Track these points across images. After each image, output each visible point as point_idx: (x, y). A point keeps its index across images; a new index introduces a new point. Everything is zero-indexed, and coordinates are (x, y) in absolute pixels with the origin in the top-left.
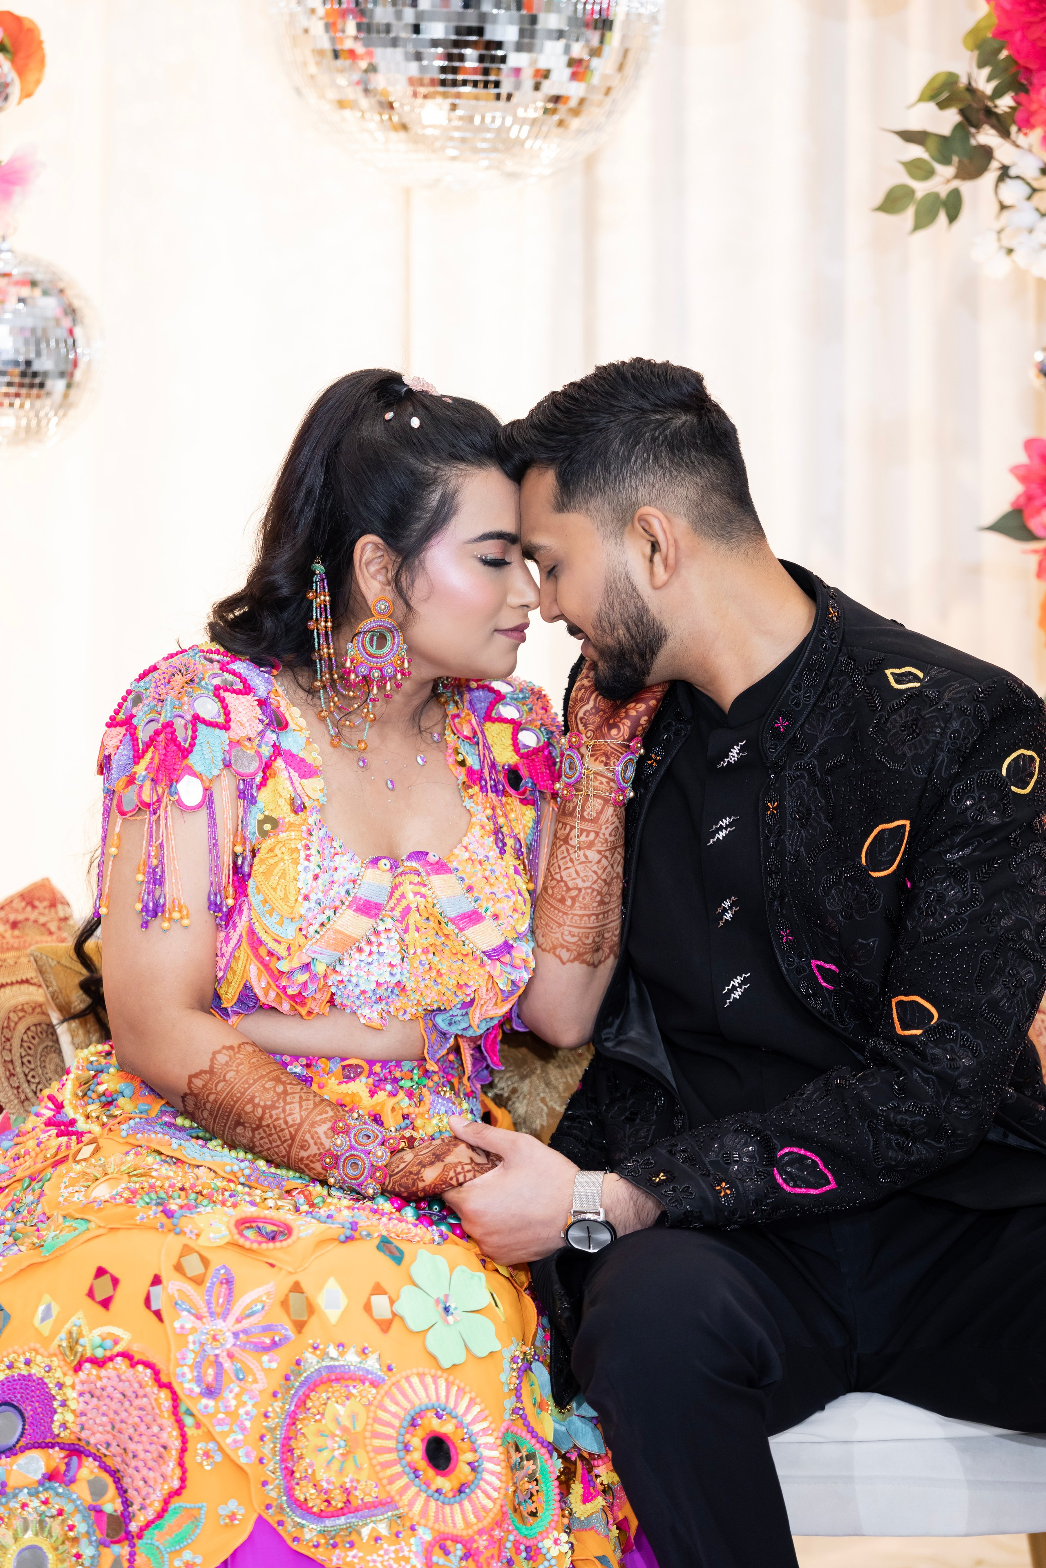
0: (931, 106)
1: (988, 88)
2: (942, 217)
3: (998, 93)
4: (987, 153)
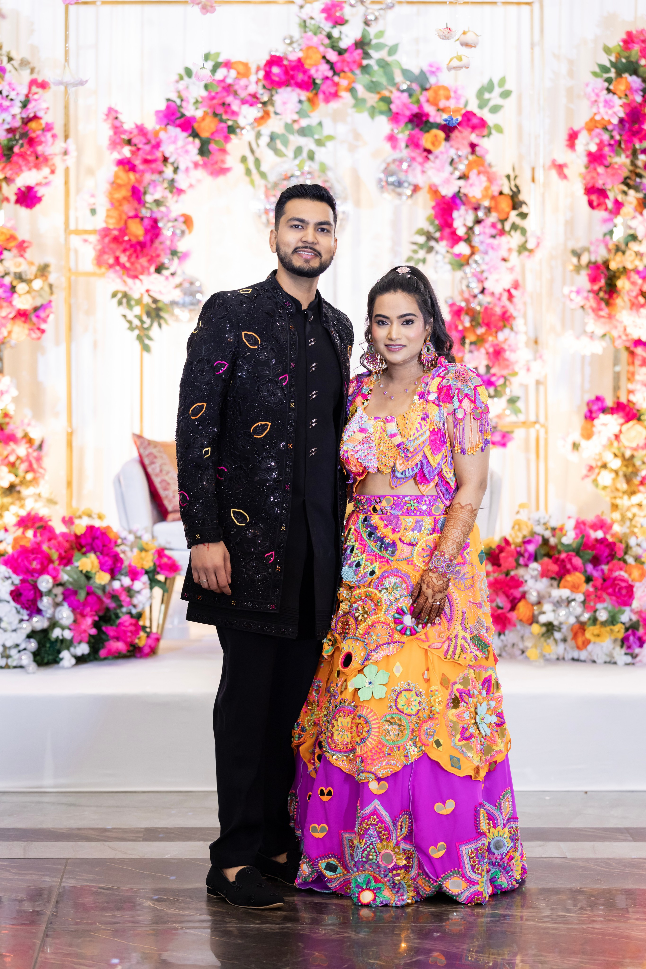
0: (418, 236)
1: (433, 231)
2: (421, 264)
3: (435, 233)
4: (433, 247)
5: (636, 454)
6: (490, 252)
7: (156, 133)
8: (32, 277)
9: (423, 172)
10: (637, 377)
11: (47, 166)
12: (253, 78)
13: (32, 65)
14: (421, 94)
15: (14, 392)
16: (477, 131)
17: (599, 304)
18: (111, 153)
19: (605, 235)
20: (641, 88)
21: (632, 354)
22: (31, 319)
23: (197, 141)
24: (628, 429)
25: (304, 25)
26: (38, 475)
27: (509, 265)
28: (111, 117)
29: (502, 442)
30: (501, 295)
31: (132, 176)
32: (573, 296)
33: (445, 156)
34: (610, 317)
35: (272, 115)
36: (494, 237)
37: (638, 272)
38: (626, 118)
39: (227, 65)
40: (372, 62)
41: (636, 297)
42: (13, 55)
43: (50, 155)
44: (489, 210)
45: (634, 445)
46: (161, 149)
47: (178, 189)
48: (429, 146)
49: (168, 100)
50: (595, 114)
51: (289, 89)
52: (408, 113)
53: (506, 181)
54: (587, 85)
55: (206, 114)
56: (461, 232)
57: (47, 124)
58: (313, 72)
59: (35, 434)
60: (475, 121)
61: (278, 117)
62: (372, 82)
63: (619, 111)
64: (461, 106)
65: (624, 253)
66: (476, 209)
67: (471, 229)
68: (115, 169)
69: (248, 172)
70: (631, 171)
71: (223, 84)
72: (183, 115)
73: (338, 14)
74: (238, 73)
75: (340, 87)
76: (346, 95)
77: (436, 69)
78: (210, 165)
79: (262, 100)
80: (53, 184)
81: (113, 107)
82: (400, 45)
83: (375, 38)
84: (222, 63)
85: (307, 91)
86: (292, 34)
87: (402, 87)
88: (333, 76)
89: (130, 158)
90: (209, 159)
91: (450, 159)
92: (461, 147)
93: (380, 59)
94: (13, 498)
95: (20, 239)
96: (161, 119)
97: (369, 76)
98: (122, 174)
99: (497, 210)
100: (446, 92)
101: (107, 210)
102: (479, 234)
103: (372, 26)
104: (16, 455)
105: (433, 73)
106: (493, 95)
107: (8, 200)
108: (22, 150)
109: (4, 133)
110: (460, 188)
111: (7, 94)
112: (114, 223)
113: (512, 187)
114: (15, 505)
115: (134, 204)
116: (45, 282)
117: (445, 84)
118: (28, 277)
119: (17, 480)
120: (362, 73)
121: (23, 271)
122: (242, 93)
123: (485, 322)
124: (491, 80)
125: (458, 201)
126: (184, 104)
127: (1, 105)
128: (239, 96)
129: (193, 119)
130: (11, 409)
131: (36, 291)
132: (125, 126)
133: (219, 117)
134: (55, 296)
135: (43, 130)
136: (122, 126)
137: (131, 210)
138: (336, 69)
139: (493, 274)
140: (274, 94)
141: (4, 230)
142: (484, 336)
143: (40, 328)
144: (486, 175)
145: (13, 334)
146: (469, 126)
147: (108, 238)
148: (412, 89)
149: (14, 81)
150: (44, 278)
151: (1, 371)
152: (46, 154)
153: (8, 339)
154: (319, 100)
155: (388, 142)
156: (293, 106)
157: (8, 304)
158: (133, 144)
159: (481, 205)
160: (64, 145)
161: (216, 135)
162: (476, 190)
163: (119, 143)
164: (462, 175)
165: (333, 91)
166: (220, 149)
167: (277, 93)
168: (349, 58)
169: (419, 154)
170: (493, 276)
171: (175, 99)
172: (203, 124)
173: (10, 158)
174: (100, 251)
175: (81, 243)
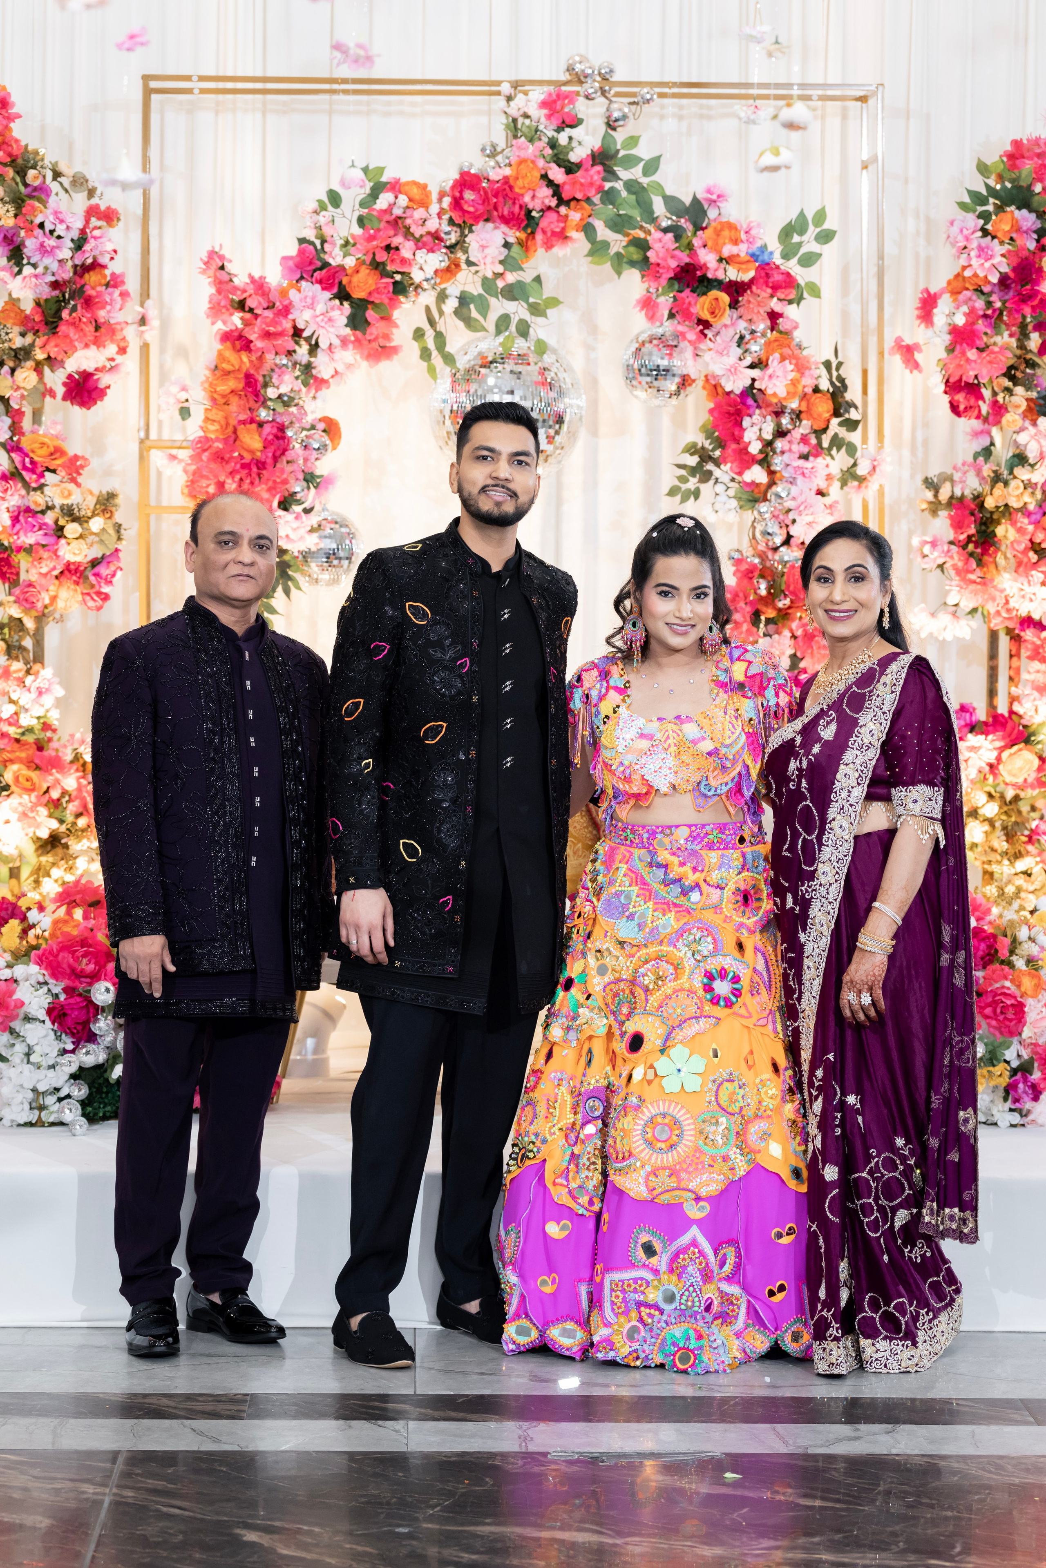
0: (687, 455)
1: (710, 447)
2: (692, 498)
3: (713, 450)
4: (710, 473)
5: (1022, 795)
6: (800, 480)
7: (284, 293)
8: (89, 514)
9: (697, 356)
10: (1024, 676)
11: (112, 341)
12: (434, 208)
13: (91, 185)
14: (695, 234)
15: (59, 692)
16: (780, 294)
17: (967, 562)
18: (213, 323)
19: (976, 456)
20: (1034, 228)
21: (1016, 639)
22: (87, 578)
23: (346, 305)
24: (1011, 755)
25: (514, 128)
27: (827, 500)
28: (214, 267)
31: (245, 357)
32: (927, 549)
33: (731, 332)
34: (984, 582)
35: (463, 266)
36: (805, 457)
37: (1029, 514)
38: (1012, 275)
39: (395, 187)
40: (619, 185)
41: (1025, 552)
42: (62, 168)
43: (119, 323)
44: (798, 416)
45: (1020, 780)
46: (291, 317)
47: (316, 378)
48: (706, 316)
49: (302, 241)
50: (964, 268)
51: (490, 225)
52: (673, 264)
53: (823, 372)
54: (952, 223)
55: (360, 263)
56: (755, 448)
57: (113, 274)
58: (527, 199)
60: (777, 277)
61: (473, 269)
62: (620, 215)
63: (999, 263)
65: (1006, 484)
66: (778, 414)
67: (769, 444)
68: (219, 346)
69: (425, 354)
70: (1019, 357)
71: (387, 217)
72: (326, 265)
73: (566, 110)
74: (410, 200)
75: (568, 223)
76: (578, 236)
77: (719, 196)
78: (366, 343)
79: (448, 244)
80: (122, 369)
81: (217, 249)
82: (662, 159)
83: (624, 147)
84: (386, 183)
85: (518, 229)
86: (495, 141)
87: (665, 224)
88: (558, 206)
89: (243, 329)
90: (365, 334)
91: (738, 336)
92: (755, 318)
93: (631, 180)
94: (56, 855)
95: (71, 453)
96: (291, 270)
97: (614, 207)
98: (229, 354)
99: (810, 416)
100: (733, 232)
101: (206, 410)
102: (783, 452)
103: (619, 129)
104: (63, 788)
105: (712, 202)
106: (805, 238)
107: (52, 393)
108: (74, 315)
109: (47, 289)
110: (754, 380)
111: (52, 228)
112: (217, 430)
113: (834, 379)
114: (58, 867)
115: (248, 401)
116: (109, 521)
117: (732, 220)
118: (83, 513)
119: (63, 828)
120: (603, 202)
121: (75, 503)
122: (418, 231)
123: (791, 588)
124: (802, 214)
125: (750, 402)
126: (327, 247)
127: (42, 245)
128: (413, 235)
129: (342, 268)
130: (54, 717)
131: (95, 534)
132: (235, 280)
133: (381, 267)
134: (124, 542)
135: (107, 285)
136: (231, 280)
137: (244, 410)
138: (563, 196)
139: (804, 513)
140: (466, 232)
141: (46, 440)
142: (790, 611)
143: (102, 593)
144: (794, 361)
145: (58, 600)
146: (767, 286)
147: (206, 454)
148: (681, 227)
149: (63, 208)
150: (108, 515)
151: (39, 658)
152: (112, 321)
153: (51, 608)
154: (535, 245)
155: (642, 309)
156: (496, 251)
157: (51, 554)
158: (247, 309)
159: (786, 407)
160: (140, 309)
161: (376, 295)
162: (778, 383)
163: (225, 307)
164: (756, 361)
165: (558, 230)
166: (382, 318)
167: (471, 231)
168: (584, 177)
169: (691, 328)
170: (803, 517)
171: (313, 239)
172: (355, 279)
173: (56, 327)
174: (194, 473)
175: (165, 461)
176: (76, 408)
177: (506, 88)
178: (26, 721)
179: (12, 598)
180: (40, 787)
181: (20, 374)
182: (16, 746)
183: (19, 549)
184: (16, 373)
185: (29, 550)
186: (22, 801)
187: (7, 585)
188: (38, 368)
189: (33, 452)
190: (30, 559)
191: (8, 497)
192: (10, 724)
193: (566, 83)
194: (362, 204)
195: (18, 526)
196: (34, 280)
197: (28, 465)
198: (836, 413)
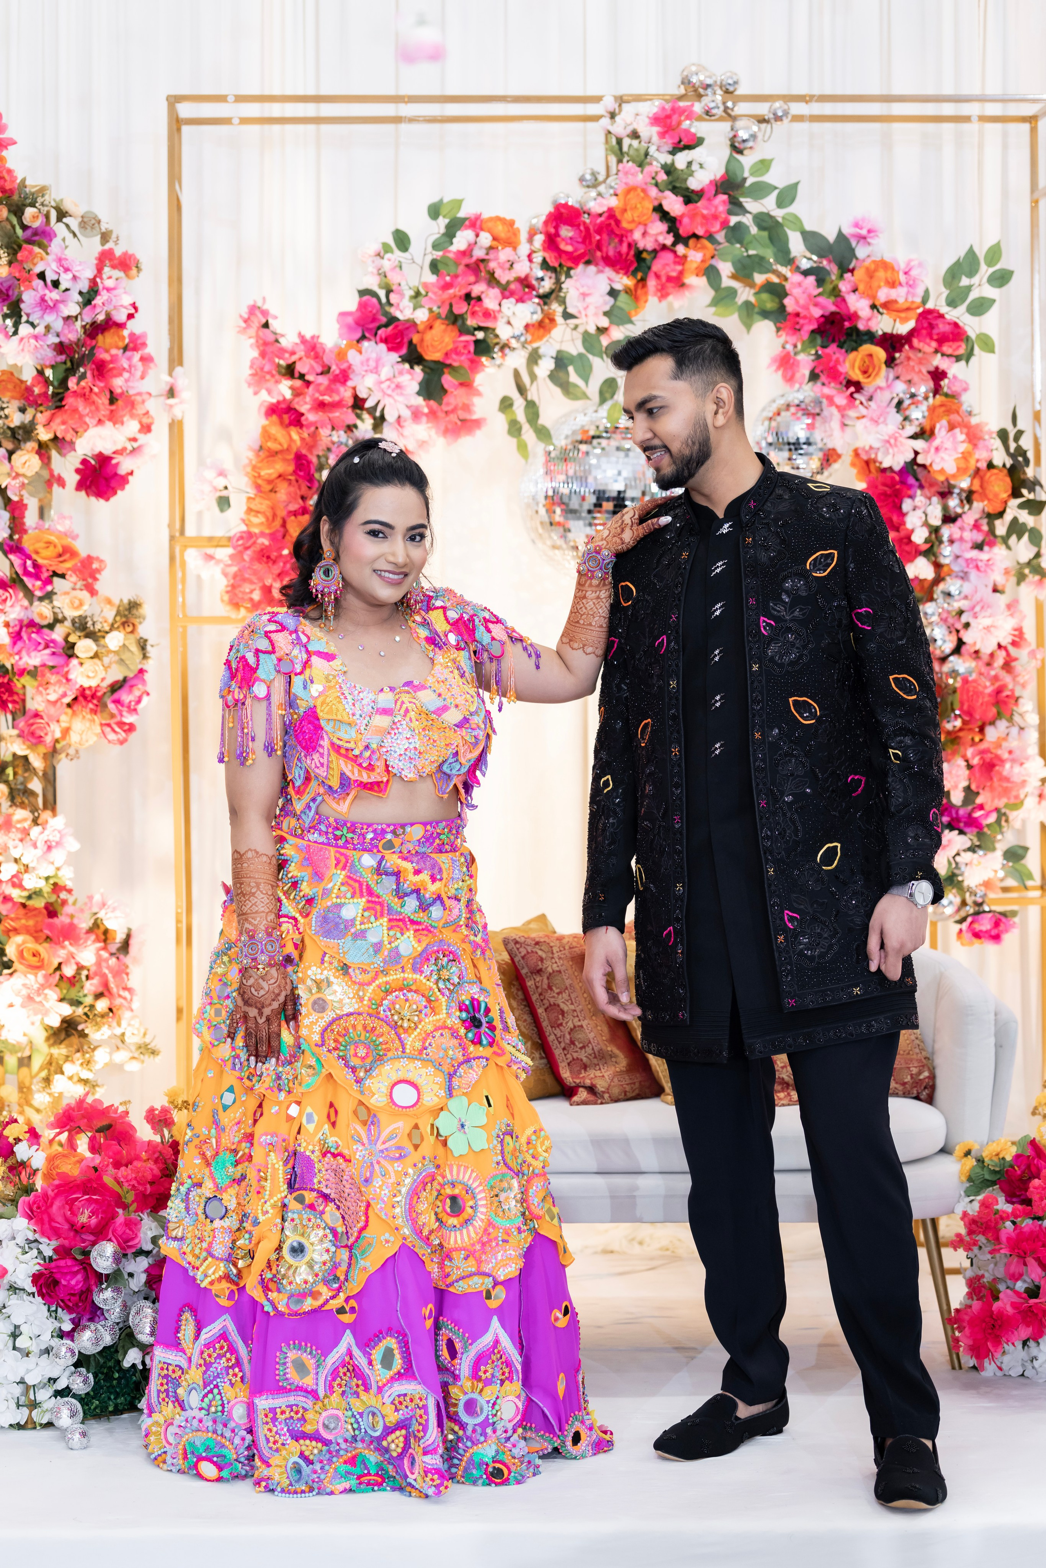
6: (973, 574)
7: (341, 355)
8: (107, 628)
9: (844, 425)
11: (132, 416)
12: (524, 249)
13: (104, 227)
14: (841, 277)
16: (946, 349)
18: (256, 393)
22: (105, 706)
23: (418, 369)
25: (618, 150)
26: (118, 1001)
27: (1004, 599)
28: (256, 324)
29: (993, 933)
30: (992, 655)
31: (295, 434)
33: (886, 396)
35: (559, 319)
36: (979, 547)
39: (475, 224)
40: (747, 220)
42: (67, 206)
43: (140, 394)
44: (969, 497)
46: (350, 383)
48: (856, 375)
49: (363, 293)
51: (592, 269)
52: (817, 313)
53: (997, 443)
55: (434, 317)
56: (919, 537)
57: (132, 335)
58: (637, 235)
59: (116, 924)
60: (942, 328)
61: (572, 322)
62: (749, 256)
64: (918, 300)
66: (944, 495)
67: (935, 531)
68: (264, 422)
69: (514, 429)
71: (466, 260)
72: (393, 320)
73: (684, 127)
74: (495, 239)
75: (687, 266)
76: (697, 282)
77: (869, 231)
78: (443, 415)
79: (541, 291)
80: (146, 450)
81: (259, 304)
82: (800, 187)
83: (752, 174)
84: (464, 220)
85: (626, 274)
86: (596, 169)
87: (805, 264)
88: (674, 244)
89: (291, 401)
90: (440, 404)
91: (896, 401)
92: (916, 379)
93: (762, 213)
94: (71, 1045)
95: (83, 554)
96: (350, 328)
97: (742, 245)
98: (277, 431)
99: (984, 496)
100: (889, 274)
101: (249, 498)
102: (951, 541)
103: (745, 152)
104: (77, 964)
105: (862, 238)
106: (975, 280)
107: (61, 482)
108: (83, 383)
109: (50, 353)
110: (916, 453)
111: (55, 277)
112: (262, 523)
113: (1012, 450)
114: (73, 1062)
115: (300, 488)
116: (131, 636)
117: (887, 258)
118: (98, 627)
119: (80, 1011)
120: (728, 240)
121: (89, 614)
122: (504, 276)
123: (965, 707)
124: (971, 253)
125: (911, 480)
126: (393, 298)
127: (43, 299)
128: (498, 283)
129: (411, 325)
130: (67, 877)
131: (114, 652)
132: (281, 340)
133: (459, 322)
134: (150, 661)
135: (126, 349)
136: (277, 341)
137: (295, 499)
138: (681, 232)
139: (980, 616)
140: (563, 278)
141: (53, 538)
142: (961, 734)
143: (125, 724)
144: (965, 430)
145: (72, 733)
146: (931, 338)
147: (249, 552)
148: (823, 269)
149: (68, 253)
150: (129, 629)
151: (51, 804)
152: (131, 392)
153: (63, 743)
154: (646, 294)
155: (778, 368)
156: (600, 300)
157: (59, 677)
158: (296, 375)
159: (954, 487)
160: (168, 379)
161: (454, 356)
162: (946, 457)
163: (269, 373)
164: (918, 430)
165: (674, 274)
166: (462, 384)
167: (568, 276)
168: (707, 208)
169: (840, 392)
170: (980, 620)
171: (376, 288)
172: (429, 336)
173: (61, 400)
174: (235, 576)
175: (200, 562)
176: (93, 499)
177: (609, 103)
178: (31, 882)
179: (15, 732)
180: (50, 963)
181: (19, 458)
182: (22, 911)
183: (22, 673)
184: (14, 457)
185: (34, 673)
186: (27, 982)
187: (10, 717)
188: (42, 450)
189: (37, 553)
190: (35, 683)
191: (7, 609)
192: (14, 885)
193: (681, 98)
194: (436, 246)
195: (19, 644)
196: (33, 341)
197: (31, 569)
198: (1016, 494)
